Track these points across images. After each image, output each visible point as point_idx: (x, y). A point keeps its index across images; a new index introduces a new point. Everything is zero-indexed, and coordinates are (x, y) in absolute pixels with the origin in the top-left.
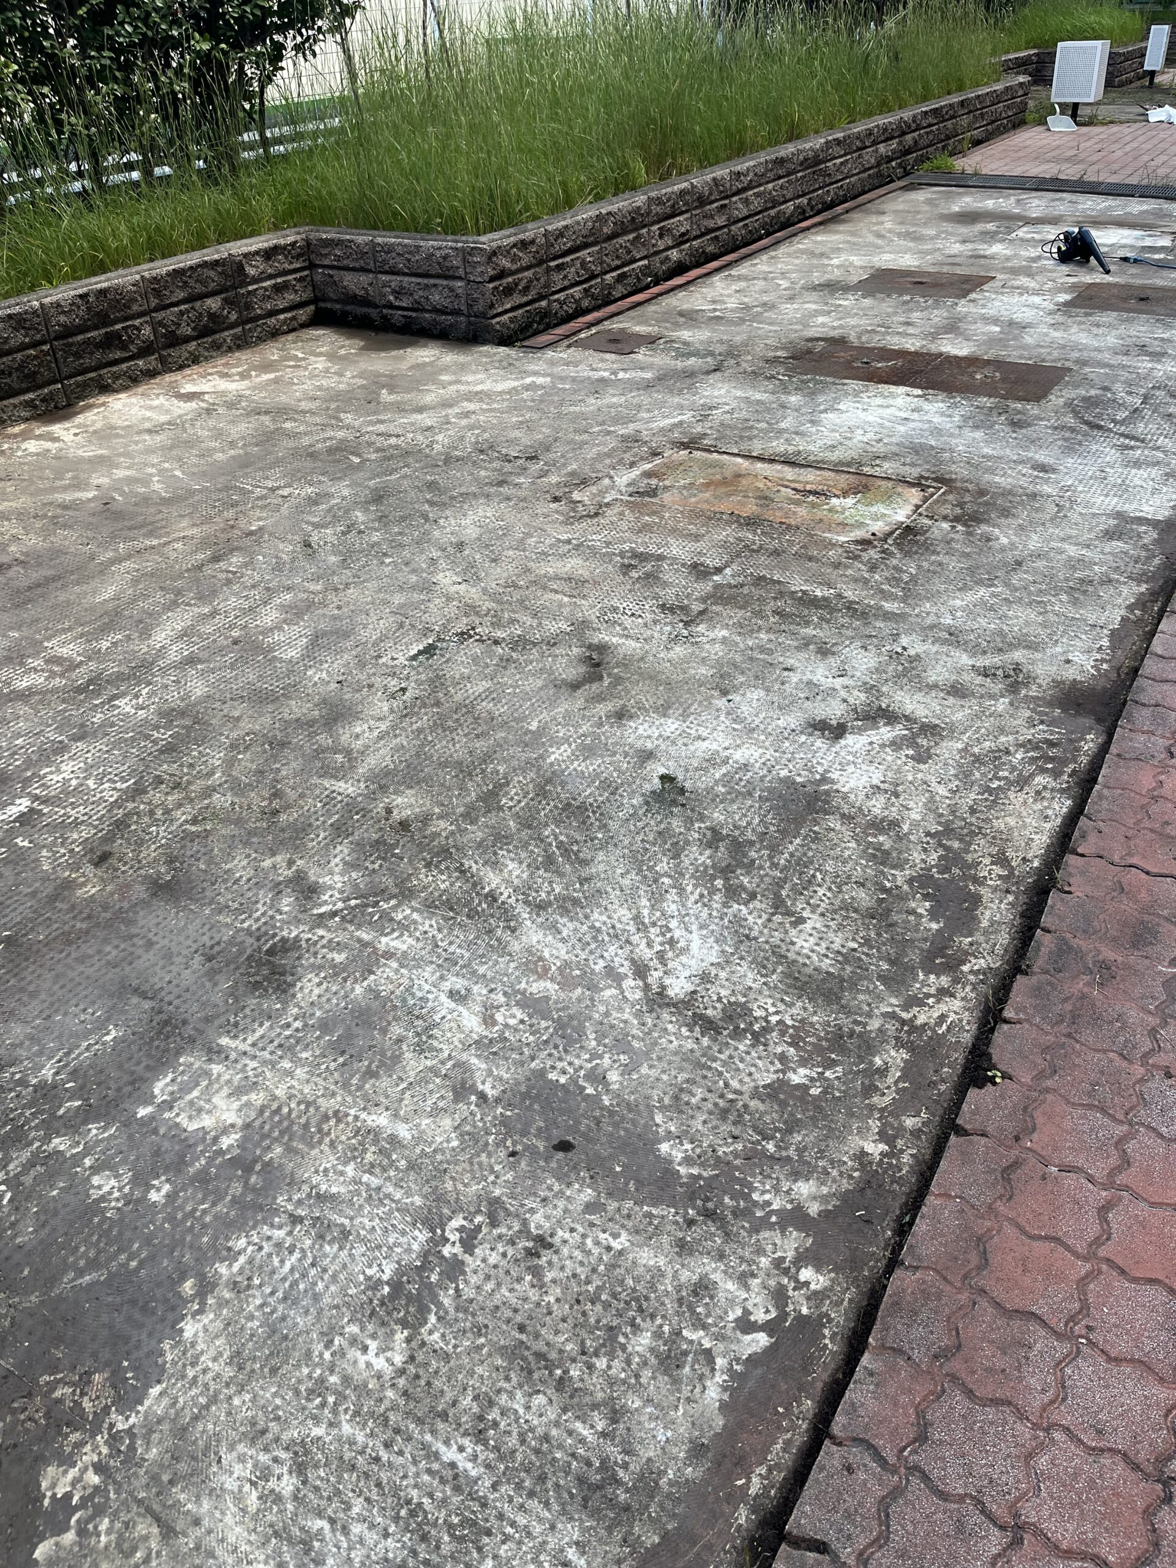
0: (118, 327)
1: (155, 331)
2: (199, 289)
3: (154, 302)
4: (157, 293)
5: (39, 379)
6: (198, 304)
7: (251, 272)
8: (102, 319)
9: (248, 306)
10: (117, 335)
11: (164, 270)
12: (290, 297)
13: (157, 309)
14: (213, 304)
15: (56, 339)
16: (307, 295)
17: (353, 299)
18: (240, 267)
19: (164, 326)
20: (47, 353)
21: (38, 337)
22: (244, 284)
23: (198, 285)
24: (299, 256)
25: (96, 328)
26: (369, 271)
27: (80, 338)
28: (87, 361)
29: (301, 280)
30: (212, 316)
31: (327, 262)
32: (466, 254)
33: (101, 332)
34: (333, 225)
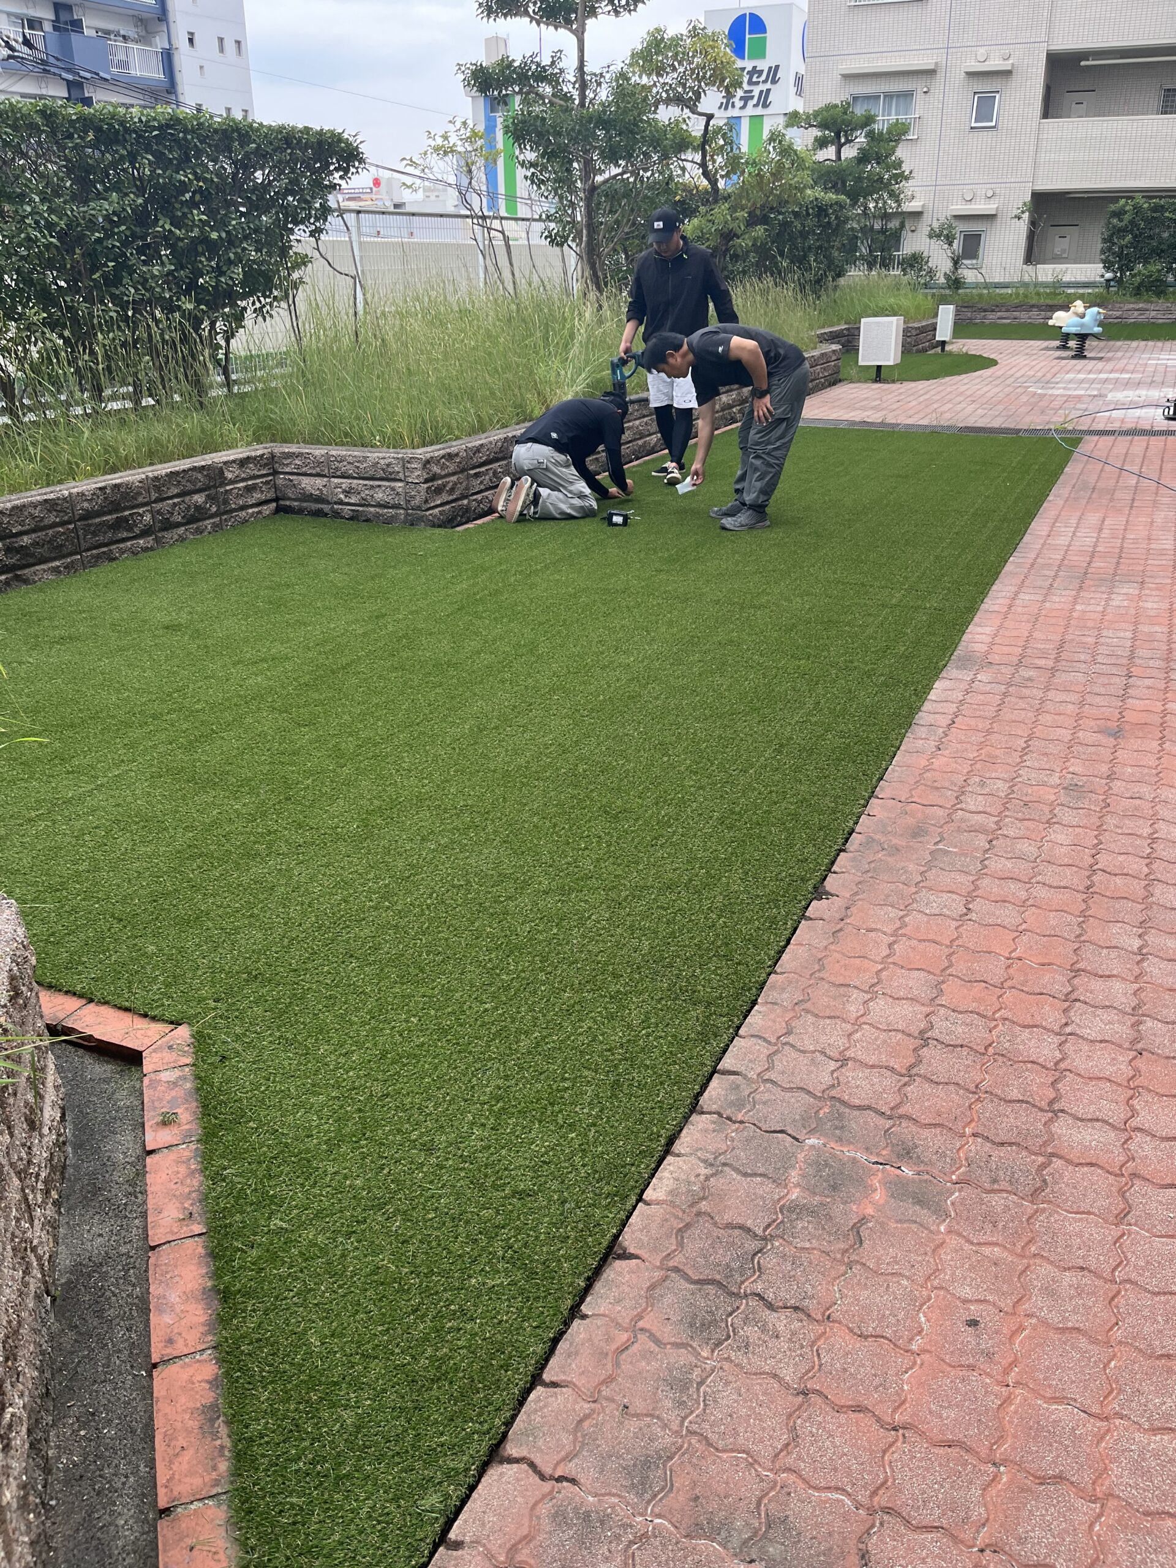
0: (127, 513)
1: (153, 517)
2: (190, 486)
3: (154, 495)
4: (158, 489)
5: (65, 551)
6: (187, 499)
7: (229, 476)
8: (116, 507)
9: (226, 502)
10: (125, 520)
11: (164, 472)
12: (257, 496)
13: (155, 502)
14: (199, 499)
15: (79, 520)
16: (271, 495)
17: (310, 498)
18: (221, 472)
19: (161, 514)
20: (72, 531)
21: (66, 518)
22: (223, 484)
23: (188, 484)
24: (266, 465)
25: (110, 513)
26: (325, 476)
27: (97, 520)
28: (101, 539)
29: (267, 483)
30: (198, 508)
31: (287, 470)
32: (405, 462)
33: (115, 516)
34: (293, 443)
